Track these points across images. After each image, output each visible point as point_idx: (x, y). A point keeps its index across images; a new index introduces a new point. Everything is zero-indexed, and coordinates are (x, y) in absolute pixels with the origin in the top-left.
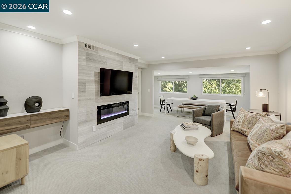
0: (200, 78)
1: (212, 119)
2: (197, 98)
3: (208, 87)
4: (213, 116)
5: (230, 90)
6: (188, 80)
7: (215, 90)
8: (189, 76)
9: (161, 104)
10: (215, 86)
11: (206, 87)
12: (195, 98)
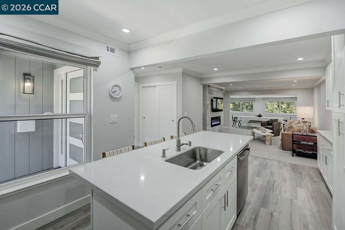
0: (264, 100)
1: (273, 127)
2: (262, 116)
3: (269, 108)
4: (273, 124)
5: (290, 111)
6: (254, 102)
7: (277, 111)
8: (254, 98)
9: (233, 121)
10: (276, 106)
11: (267, 107)
12: (260, 116)
